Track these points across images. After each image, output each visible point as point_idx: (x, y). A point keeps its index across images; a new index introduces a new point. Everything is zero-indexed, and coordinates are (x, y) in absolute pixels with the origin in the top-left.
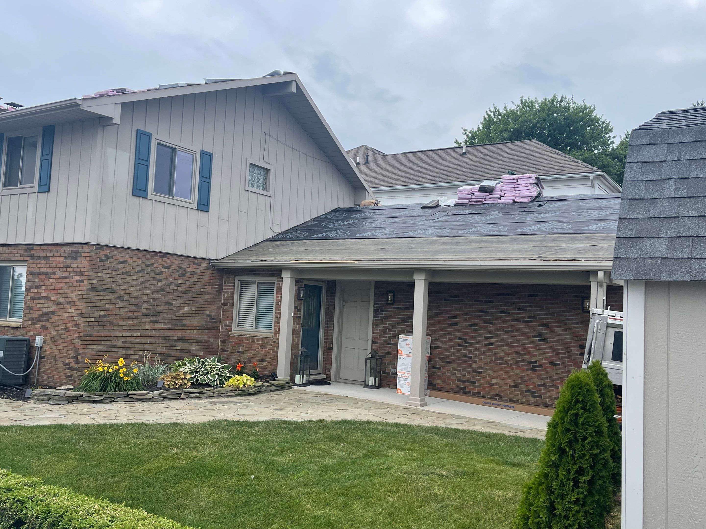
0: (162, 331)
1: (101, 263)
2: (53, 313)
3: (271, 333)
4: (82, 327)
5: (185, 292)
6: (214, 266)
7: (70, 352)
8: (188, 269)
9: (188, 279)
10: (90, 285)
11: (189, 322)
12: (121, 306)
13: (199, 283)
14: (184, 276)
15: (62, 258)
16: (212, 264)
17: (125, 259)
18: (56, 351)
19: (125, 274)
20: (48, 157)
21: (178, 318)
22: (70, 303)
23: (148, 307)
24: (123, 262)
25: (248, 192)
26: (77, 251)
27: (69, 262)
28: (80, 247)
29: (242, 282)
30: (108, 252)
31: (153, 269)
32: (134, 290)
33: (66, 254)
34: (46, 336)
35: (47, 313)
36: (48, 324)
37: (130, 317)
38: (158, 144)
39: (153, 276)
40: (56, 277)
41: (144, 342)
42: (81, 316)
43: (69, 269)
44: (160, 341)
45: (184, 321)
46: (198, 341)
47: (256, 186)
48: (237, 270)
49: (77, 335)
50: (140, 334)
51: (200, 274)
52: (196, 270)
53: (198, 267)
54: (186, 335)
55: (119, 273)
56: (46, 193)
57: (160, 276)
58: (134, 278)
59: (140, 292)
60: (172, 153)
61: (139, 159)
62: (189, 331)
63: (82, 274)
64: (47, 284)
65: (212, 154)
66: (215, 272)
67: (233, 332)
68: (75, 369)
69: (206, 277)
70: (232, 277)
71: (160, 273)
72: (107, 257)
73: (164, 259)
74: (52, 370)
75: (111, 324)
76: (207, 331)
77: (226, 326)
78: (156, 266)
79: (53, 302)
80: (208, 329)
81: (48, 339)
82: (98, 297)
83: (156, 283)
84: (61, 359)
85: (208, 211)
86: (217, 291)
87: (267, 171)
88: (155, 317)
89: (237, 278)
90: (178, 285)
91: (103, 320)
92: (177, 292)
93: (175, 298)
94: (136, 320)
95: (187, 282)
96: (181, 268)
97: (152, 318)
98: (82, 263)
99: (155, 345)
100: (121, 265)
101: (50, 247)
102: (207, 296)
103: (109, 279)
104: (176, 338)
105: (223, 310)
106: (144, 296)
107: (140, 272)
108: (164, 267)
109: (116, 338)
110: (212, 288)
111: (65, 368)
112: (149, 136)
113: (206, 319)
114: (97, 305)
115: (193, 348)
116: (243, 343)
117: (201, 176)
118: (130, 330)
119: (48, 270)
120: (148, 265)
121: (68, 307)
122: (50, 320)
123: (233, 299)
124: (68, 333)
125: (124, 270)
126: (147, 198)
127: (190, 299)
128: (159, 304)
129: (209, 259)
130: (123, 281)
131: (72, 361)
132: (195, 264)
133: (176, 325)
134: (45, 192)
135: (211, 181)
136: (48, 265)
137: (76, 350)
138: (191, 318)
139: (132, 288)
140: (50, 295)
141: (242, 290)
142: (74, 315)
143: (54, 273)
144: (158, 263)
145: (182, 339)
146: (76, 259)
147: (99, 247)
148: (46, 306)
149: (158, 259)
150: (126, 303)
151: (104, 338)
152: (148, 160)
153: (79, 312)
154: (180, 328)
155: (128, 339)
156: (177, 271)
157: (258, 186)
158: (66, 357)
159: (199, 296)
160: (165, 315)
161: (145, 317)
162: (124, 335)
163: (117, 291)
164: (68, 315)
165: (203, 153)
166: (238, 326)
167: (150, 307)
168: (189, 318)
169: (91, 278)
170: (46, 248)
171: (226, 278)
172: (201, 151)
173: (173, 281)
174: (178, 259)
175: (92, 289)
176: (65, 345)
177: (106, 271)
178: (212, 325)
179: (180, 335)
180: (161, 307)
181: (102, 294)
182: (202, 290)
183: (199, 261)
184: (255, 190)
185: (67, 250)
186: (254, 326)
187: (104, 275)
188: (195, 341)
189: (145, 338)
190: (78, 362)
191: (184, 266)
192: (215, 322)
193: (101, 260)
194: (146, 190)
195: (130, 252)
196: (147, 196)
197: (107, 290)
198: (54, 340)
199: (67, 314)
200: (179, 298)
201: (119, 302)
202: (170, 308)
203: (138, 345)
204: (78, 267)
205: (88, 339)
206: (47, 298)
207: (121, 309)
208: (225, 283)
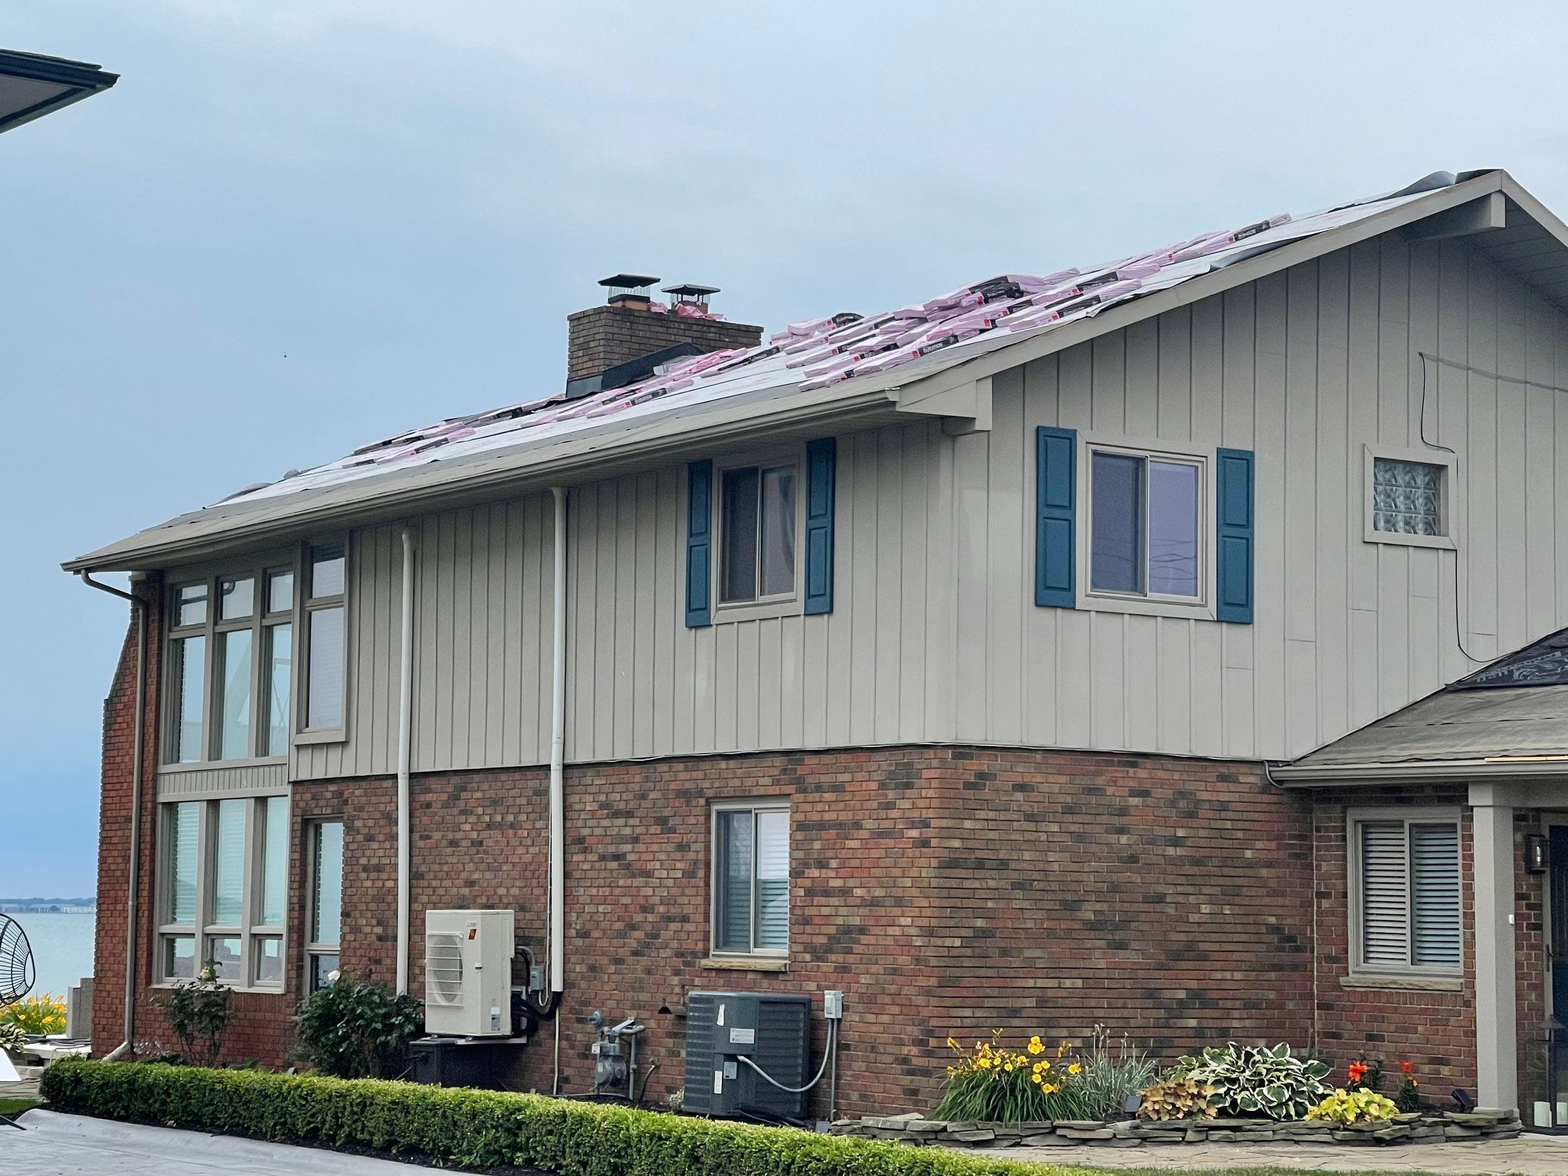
0: (1141, 974)
1: (970, 794)
2: (863, 930)
3: (1458, 977)
4: (933, 962)
5: (1198, 862)
6: (1280, 782)
7: (909, 1029)
8: (1205, 796)
9: (1205, 823)
10: (946, 853)
11: (1216, 947)
12: (1026, 905)
13: (1240, 835)
14: (1192, 815)
15: (874, 786)
16: (1273, 775)
17: (1027, 779)
18: (874, 1028)
19: (1030, 818)
20: (826, 522)
21: (1182, 937)
22: (899, 902)
23: (1098, 907)
24: (1021, 787)
25: (1374, 548)
26: (910, 765)
27: (891, 795)
28: (915, 754)
29: (1367, 827)
30: (983, 764)
31: (1105, 801)
32: (1057, 861)
33: (884, 774)
34: (847, 991)
35: (847, 930)
36: (850, 958)
37: (1051, 934)
38: (1095, 453)
39: (1104, 819)
40: (864, 834)
41: (1093, 1003)
42: (929, 932)
43: (894, 814)
44: (1138, 1003)
45: (1203, 946)
46: (1250, 1005)
47: (1402, 524)
48: (1351, 789)
49: (922, 982)
50: (1080, 981)
51: (1241, 807)
52: (1224, 797)
53: (1232, 787)
54: (1212, 985)
55: (1015, 817)
56: (826, 616)
57: (1124, 820)
58: (1055, 828)
59: (1075, 867)
60: (1137, 469)
61: (1048, 505)
62: (1218, 975)
63: (925, 824)
64: (843, 854)
65: (1252, 454)
66: (1285, 799)
67: (1352, 978)
68: (926, 1072)
69: (1256, 816)
70: (1336, 810)
71: (1123, 812)
72: (981, 775)
73: (1131, 770)
74: (868, 1077)
75: (1004, 952)
76: (1273, 975)
77: (1330, 959)
78: (1110, 790)
79: (859, 901)
80: (1276, 968)
81: (853, 997)
82: (967, 884)
83: (1113, 838)
84: (890, 1049)
85: (1249, 622)
86: (1296, 856)
87: (1437, 471)
88: (1119, 935)
89: (1353, 815)
90: (1176, 842)
91: (981, 942)
92: (1171, 861)
93: (1170, 879)
94: (1068, 944)
95: (1203, 833)
96: (1182, 794)
97: (1110, 937)
98: (923, 795)
99: (1125, 1013)
100: (1019, 796)
101: (842, 757)
102: (1264, 872)
103: (992, 835)
104: (1182, 995)
105: (1320, 913)
106: (1084, 877)
107: (1069, 810)
108: (1134, 793)
109: (1019, 992)
110: (1279, 848)
111: (899, 1072)
112: (1069, 438)
113: (1266, 938)
114: (967, 903)
115: (1236, 1024)
116: (1381, 1009)
117: (1223, 522)
118: (1055, 971)
119: (843, 816)
120: (1091, 791)
121: (897, 911)
122: (857, 948)
123: (1344, 877)
124: (901, 979)
125: (1026, 808)
126: (1074, 608)
127: (1214, 881)
128: (1125, 897)
129: (1261, 763)
130: (1028, 836)
131: (914, 1050)
132: (1223, 778)
133: (1177, 956)
134: (821, 614)
135: (1253, 534)
136: (842, 805)
137: (924, 1022)
138: (1223, 937)
139: (1052, 856)
140: (851, 883)
141: (1371, 848)
142: (913, 931)
143: (857, 825)
144: (1114, 782)
145: (1198, 998)
146: (908, 786)
147: (962, 751)
148: (843, 911)
149: (1116, 771)
150: (1038, 895)
151: (988, 990)
152: (1071, 505)
153: (925, 922)
154: (1191, 965)
155: (1050, 993)
156: (1172, 804)
157: (1407, 523)
158: (901, 1043)
159: (1239, 872)
160: (1146, 927)
161: (1092, 934)
162: (1040, 983)
163: (1013, 865)
164: (897, 933)
165: (1225, 456)
166: (1366, 959)
167: (1105, 907)
168: (1214, 937)
169: (946, 833)
170: (834, 761)
171: (1320, 815)
172: (1219, 451)
173: (1161, 831)
174: (1170, 767)
175: (953, 864)
176: (896, 1010)
177: (982, 814)
178: (1286, 958)
179: (1194, 985)
180: (1135, 907)
181: (978, 874)
182: (1248, 854)
183: (1233, 769)
184: (1400, 537)
185: (885, 763)
186: (1408, 957)
187: (979, 825)
188: (1238, 1004)
189: (1094, 993)
190: (929, 1054)
191: (1190, 786)
192: (1297, 949)
193: (968, 786)
194: (1070, 587)
195: (1039, 757)
196: (1074, 602)
197: (988, 864)
198: (869, 1001)
199: (896, 931)
200: (1182, 880)
201: (1019, 894)
202: (1159, 907)
203: (1080, 1013)
204: (914, 807)
205: (949, 992)
206: (845, 892)
207: (1028, 914)
208: (1318, 829)
